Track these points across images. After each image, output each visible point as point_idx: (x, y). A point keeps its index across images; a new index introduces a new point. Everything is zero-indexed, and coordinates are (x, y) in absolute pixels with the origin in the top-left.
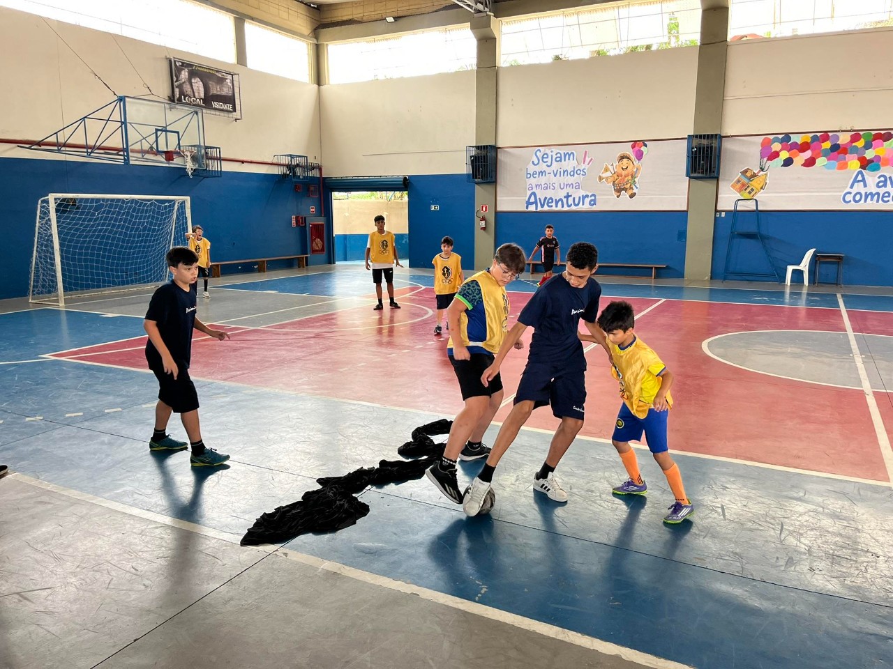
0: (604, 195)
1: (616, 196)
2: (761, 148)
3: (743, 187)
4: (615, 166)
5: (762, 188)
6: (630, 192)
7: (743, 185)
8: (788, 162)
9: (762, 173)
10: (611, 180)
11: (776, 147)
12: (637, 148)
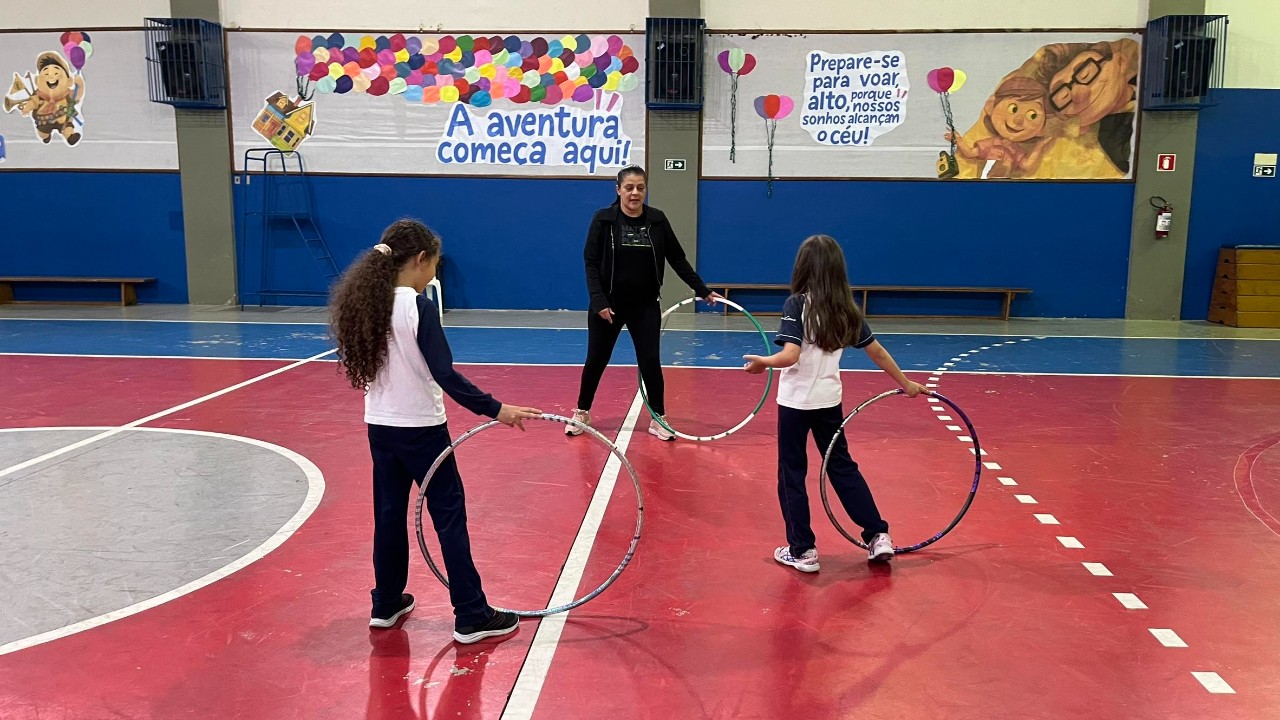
0: (20, 137)
1: (41, 140)
2: (295, 56)
3: (275, 130)
4: (33, 80)
5: (306, 131)
6: (69, 131)
7: (274, 124)
8: (344, 85)
9: (302, 103)
10: (29, 107)
11: (322, 54)
12: (71, 44)
